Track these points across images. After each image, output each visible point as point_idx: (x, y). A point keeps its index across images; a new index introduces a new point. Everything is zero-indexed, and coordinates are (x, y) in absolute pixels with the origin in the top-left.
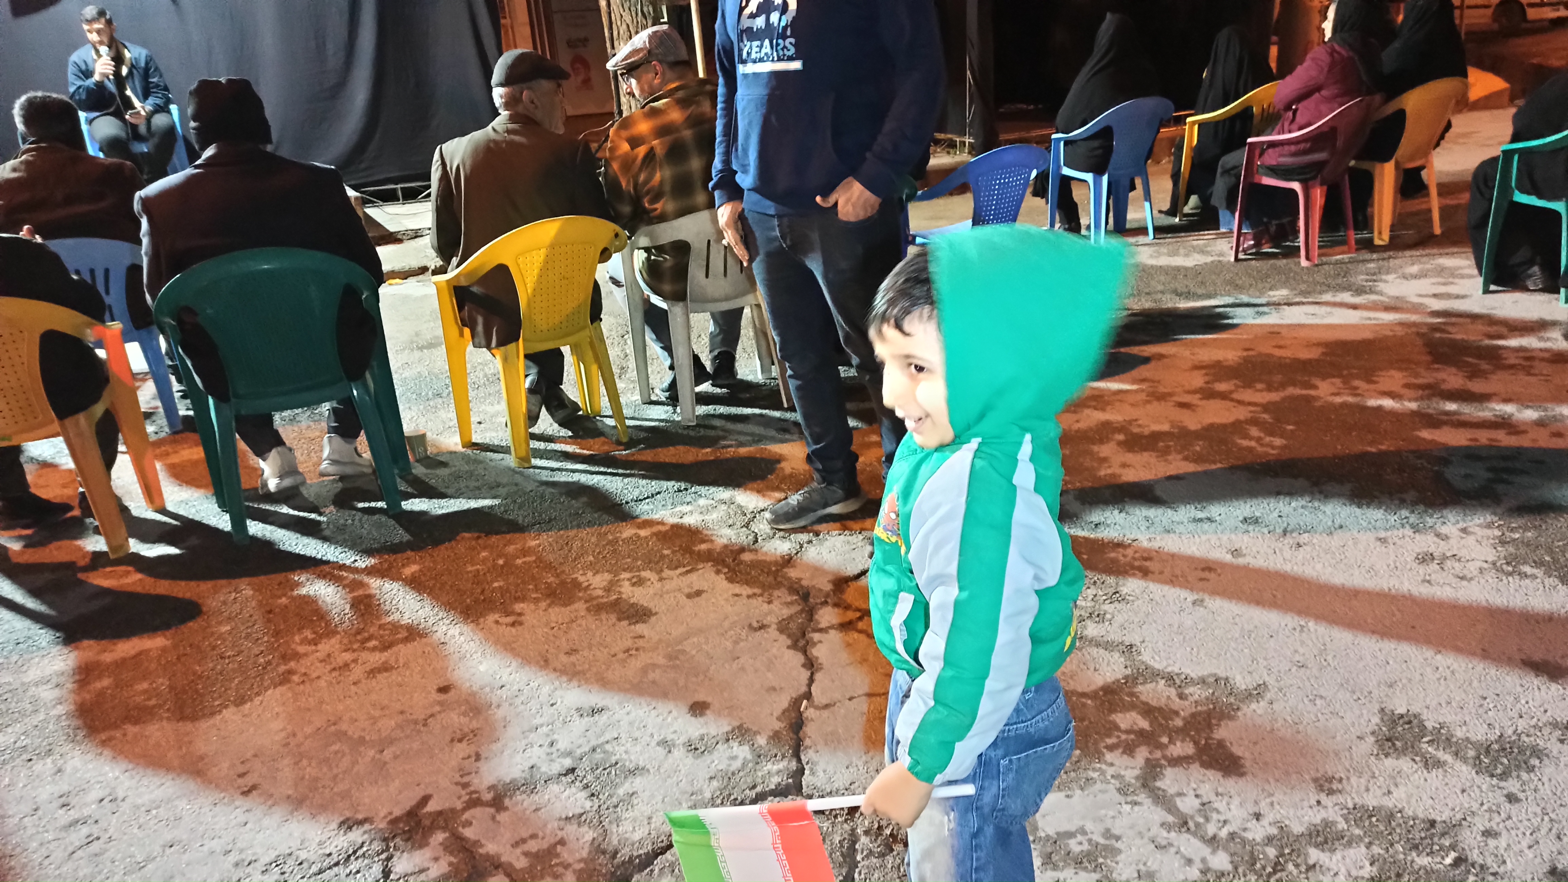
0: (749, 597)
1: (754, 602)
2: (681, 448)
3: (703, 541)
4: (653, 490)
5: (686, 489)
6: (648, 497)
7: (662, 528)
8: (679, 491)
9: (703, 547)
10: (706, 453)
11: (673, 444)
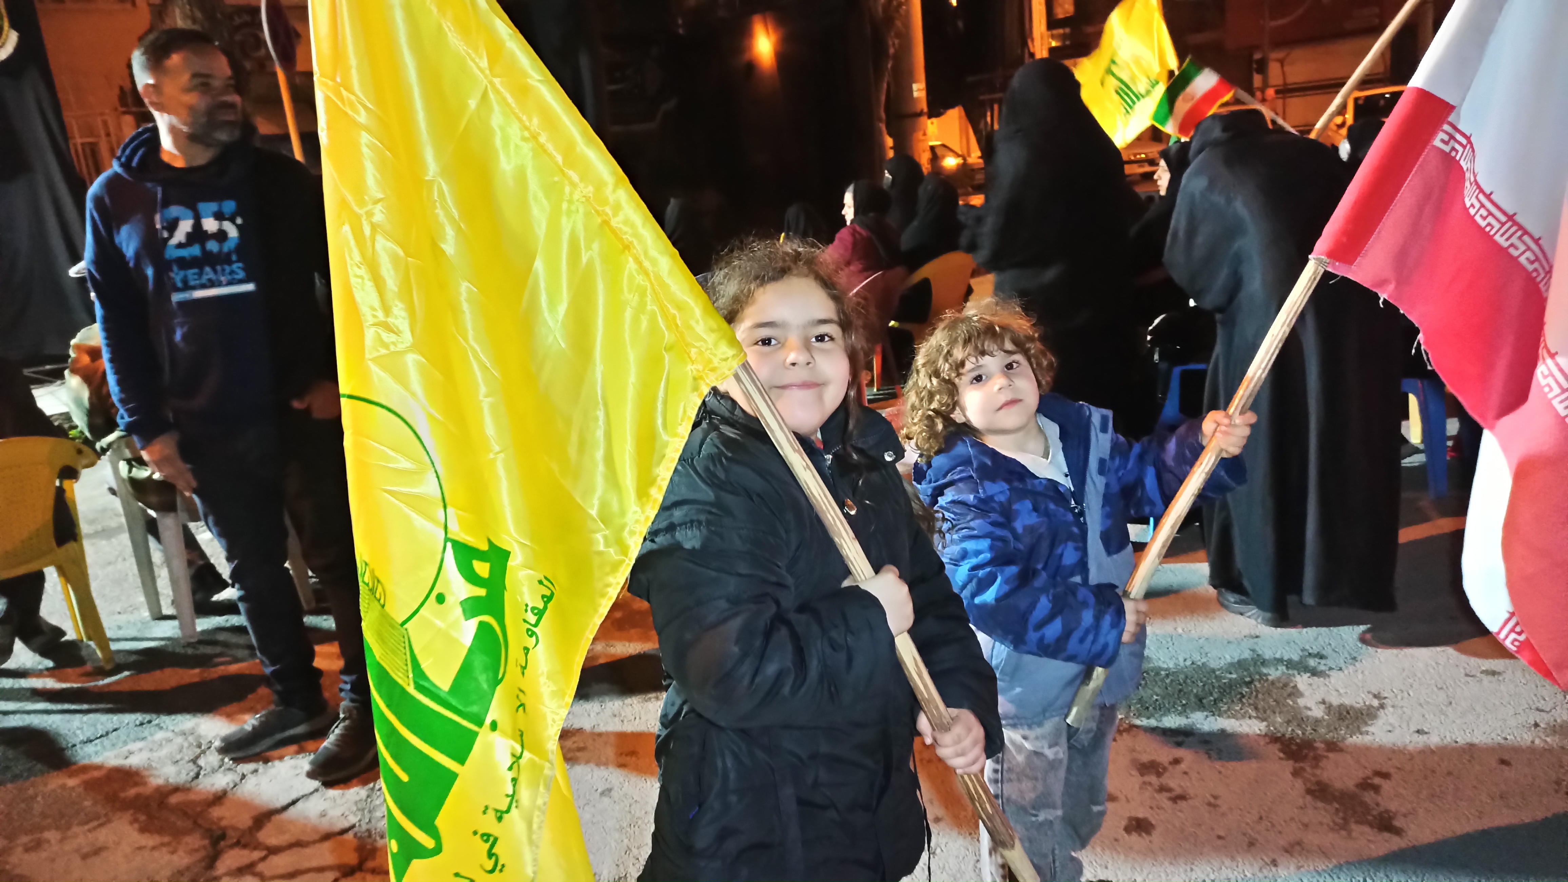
0: (154, 848)
1: (156, 854)
2: (168, 671)
3: (136, 784)
4: (110, 727)
5: (150, 722)
6: (101, 736)
7: (96, 774)
8: (142, 724)
9: (132, 792)
10: (193, 675)
11: (161, 667)
